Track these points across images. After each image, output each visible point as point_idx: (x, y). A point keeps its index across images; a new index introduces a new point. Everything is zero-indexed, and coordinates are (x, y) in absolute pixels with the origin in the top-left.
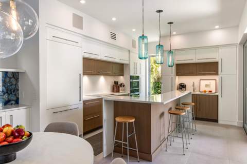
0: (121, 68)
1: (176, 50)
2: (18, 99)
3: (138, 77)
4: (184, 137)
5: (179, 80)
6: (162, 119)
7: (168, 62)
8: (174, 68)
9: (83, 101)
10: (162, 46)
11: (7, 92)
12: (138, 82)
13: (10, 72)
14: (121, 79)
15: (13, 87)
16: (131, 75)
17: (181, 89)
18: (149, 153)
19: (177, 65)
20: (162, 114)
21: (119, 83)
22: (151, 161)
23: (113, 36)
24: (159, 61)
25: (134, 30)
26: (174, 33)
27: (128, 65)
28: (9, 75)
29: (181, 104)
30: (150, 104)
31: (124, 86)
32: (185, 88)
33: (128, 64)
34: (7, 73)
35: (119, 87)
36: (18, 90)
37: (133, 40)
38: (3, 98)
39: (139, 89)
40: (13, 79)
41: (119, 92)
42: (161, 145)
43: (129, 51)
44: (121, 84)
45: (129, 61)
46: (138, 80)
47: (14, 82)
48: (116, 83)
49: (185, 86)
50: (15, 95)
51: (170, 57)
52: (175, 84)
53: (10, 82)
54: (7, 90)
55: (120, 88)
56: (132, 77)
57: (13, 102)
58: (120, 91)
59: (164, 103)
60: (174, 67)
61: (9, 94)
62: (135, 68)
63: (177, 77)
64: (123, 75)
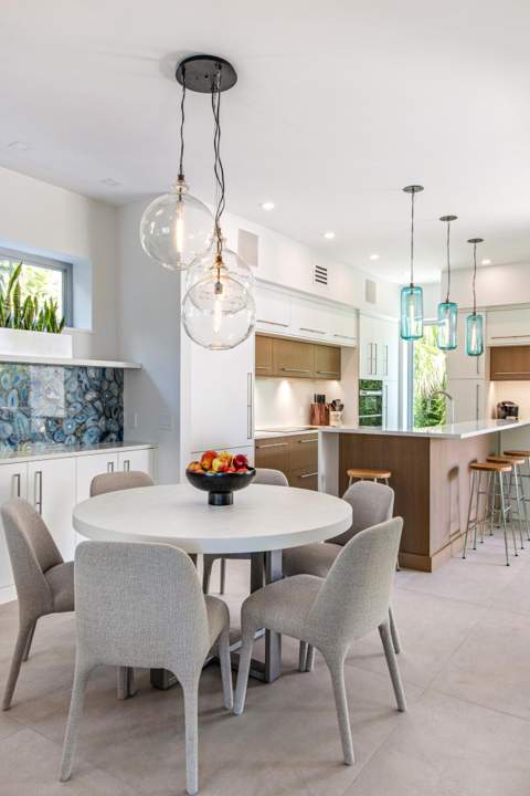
0: (334, 359)
1: (489, 309)
2: (121, 429)
3: (378, 385)
4: (509, 536)
5: (498, 393)
6: (453, 482)
7: (469, 343)
8: (484, 359)
9: (256, 441)
10: (453, 304)
11: (104, 413)
12: (379, 398)
13: (110, 368)
14: (333, 390)
15: (114, 401)
16: (361, 378)
17: (504, 418)
18: (426, 553)
19: (493, 350)
20: (454, 472)
21: (329, 401)
22: (430, 571)
23: (321, 275)
24: (445, 342)
25: (374, 257)
26: (486, 262)
27: (353, 350)
28: (109, 375)
29: (502, 455)
30: (428, 439)
31: (342, 406)
32: (516, 415)
33: (353, 348)
34: (104, 369)
35: (327, 411)
36: (122, 409)
37: (367, 281)
38: (97, 426)
39: (380, 418)
40: (113, 384)
41: (327, 424)
42: (450, 543)
43: (357, 312)
44: (334, 402)
45: (358, 339)
46: (378, 393)
47: (116, 392)
48: (321, 399)
49: (517, 409)
50: (117, 420)
51: (474, 330)
52: (486, 405)
53: (109, 391)
54: (104, 408)
55: (332, 413)
56: (364, 385)
57: (114, 436)
58: (332, 423)
59: (463, 436)
60: (483, 355)
61: (107, 418)
62: (373, 359)
63: (492, 383)
64: (339, 379)
